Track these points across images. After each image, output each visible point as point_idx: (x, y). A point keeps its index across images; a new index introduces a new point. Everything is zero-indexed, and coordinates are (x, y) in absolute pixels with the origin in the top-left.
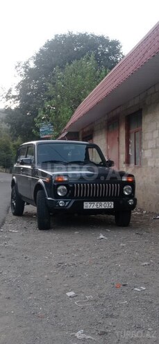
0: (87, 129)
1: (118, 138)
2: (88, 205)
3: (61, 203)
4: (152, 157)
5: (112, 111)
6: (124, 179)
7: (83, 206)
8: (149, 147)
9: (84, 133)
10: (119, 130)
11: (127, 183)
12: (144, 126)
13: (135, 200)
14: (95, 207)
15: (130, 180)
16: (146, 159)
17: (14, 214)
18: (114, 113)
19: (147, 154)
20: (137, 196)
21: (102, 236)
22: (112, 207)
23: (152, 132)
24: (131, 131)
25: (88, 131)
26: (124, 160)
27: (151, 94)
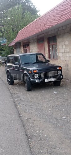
0: (26, 41)
1: (44, 47)
2: (46, 80)
3: (37, 81)
4: (63, 56)
5: (40, 35)
6: (58, 68)
7: (45, 81)
8: (61, 52)
9: (23, 43)
10: (44, 44)
11: (59, 70)
12: (58, 43)
13: (63, 76)
14: (49, 81)
15: (60, 68)
16: (59, 56)
17: (10, 84)
18: (41, 36)
19: (60, 55)
20: (63, 74)
21: (54, 92)
22: (55, 80)
23: (62, 46)
24: (50, 44)
25: (26, 43)
26: (48, 56)
27: (61, 30)
